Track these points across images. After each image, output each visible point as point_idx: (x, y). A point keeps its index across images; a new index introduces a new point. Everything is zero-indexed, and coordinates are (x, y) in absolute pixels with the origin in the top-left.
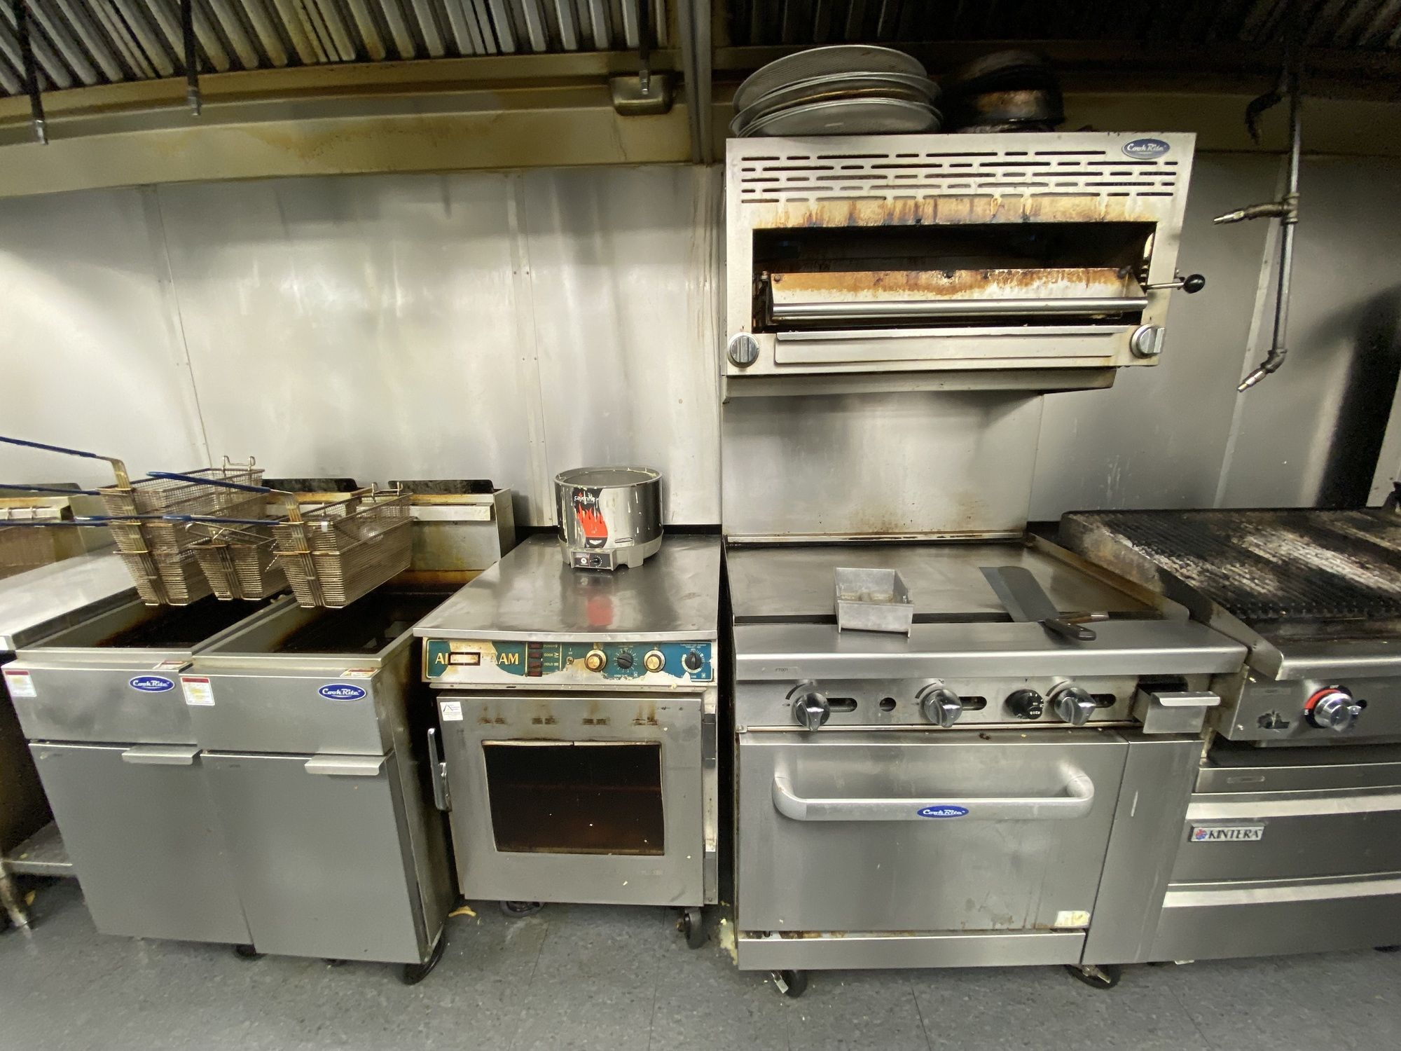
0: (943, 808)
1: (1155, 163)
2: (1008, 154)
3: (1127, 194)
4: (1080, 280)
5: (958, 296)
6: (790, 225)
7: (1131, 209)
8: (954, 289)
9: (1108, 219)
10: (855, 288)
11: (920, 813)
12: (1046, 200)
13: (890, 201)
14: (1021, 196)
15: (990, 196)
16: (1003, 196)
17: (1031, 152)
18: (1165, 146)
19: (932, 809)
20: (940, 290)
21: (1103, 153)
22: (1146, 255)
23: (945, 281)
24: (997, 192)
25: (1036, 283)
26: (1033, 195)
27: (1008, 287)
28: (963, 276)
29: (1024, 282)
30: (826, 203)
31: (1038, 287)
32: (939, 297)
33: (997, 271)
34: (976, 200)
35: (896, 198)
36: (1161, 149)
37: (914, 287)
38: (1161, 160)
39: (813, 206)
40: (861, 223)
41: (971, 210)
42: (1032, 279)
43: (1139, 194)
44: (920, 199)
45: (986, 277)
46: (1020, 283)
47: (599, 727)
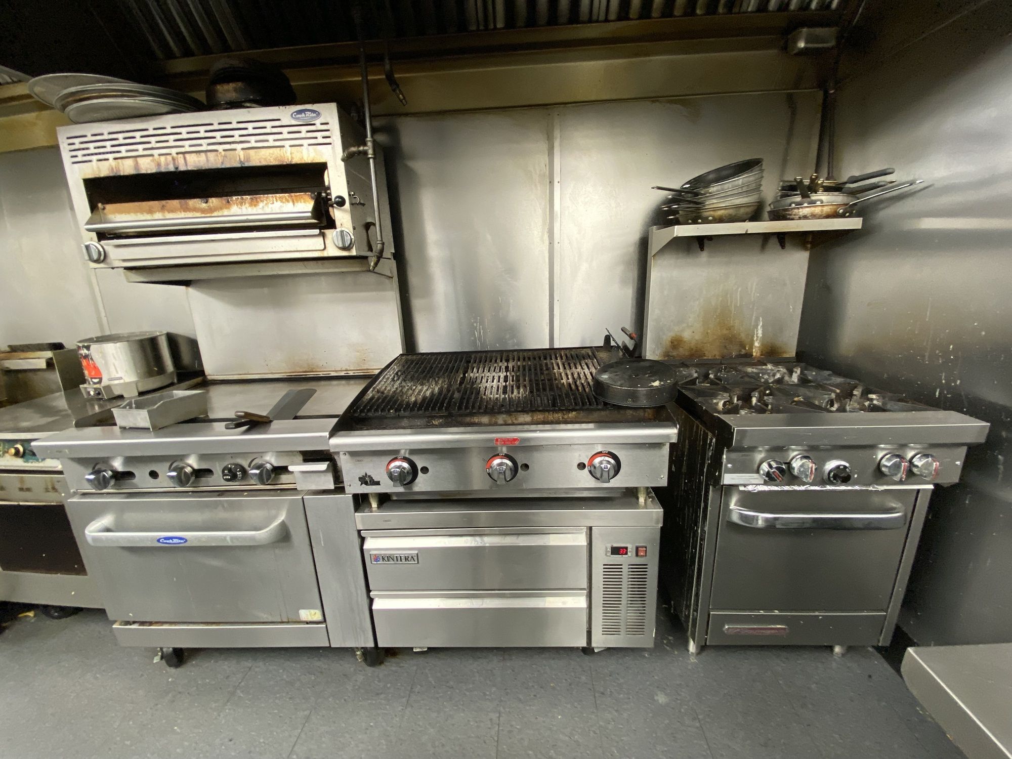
0: (172, 538)
1: (314, 124)
2: (220, 124)
3: (302, 145)
4: (288, 201)
5: (215, 214)
6: (102, 175)
7: (306, 155)
8: (211, 210)
9: (294, 162)
10: (151, 212)
11: (158, 541)
12: (252, 152)
13: (156, 156)
14: (235, 150)
15: (216, 151)
16: (224, 150)
17: (234, 122)
18: (318, 114)
19: (166, 538)
20: (203, 211)
21: (279, 120)
22: (327, 184)
23: (204, 205)
24: (220, 148)
25: (261, 205)
26: (243, 149)
27: (244, 207)
28: (214, 201)
29: (253, 204)
30: (119, 161)
31: (263, 207)
32: (203, 215)
33: (234, 198)
34: (209, 154)
35: (160, 155)
36: (315, 115)
37: (187, 209)
38: (318, 122)
39: (112, 162)
40: (143, 172)
41: (207, 160)
42: (257, 202)
43: (309, 145)
44: (175, 155)
45: (228, 202)
46: (251, 205)
47: (27, 493)
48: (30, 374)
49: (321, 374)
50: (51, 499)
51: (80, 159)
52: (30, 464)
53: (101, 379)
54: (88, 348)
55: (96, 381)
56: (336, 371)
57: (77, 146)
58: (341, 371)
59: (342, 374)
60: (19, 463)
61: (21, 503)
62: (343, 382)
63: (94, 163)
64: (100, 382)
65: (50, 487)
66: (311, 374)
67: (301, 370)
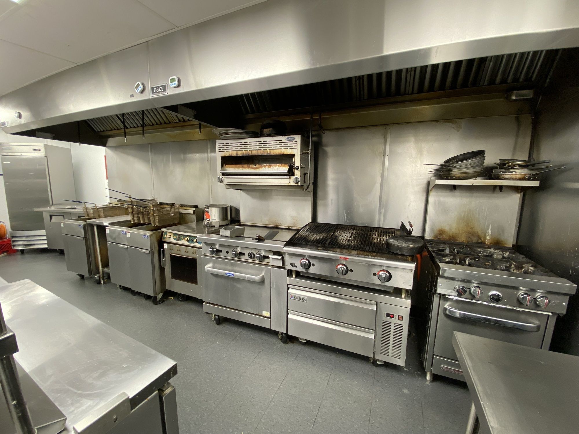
0: (230, 274)
1: (293, 142)
2: (263, 141)
3: (288, 149)
4: (280, 166)
5: (257, 170)
6: (227, 156)
7: (289, 151)
8: (256, 168)
9: (284, 154)
10: (239, 168)
11: (226, 274)
12: (272, 150)
13: (243, 151)
14: (267, 150)
15: (261, 150)
16: (263, 150)
17: (268, 141)
18: (294, 139)
19: (228, 274)
20: (254, 168)
21: (282, 140)
22: (294, 161)
23: (255, 166)
24: (262, 149)
25: (272, 167)
26: (269, 149)
27: (266, 168)
28: (258, 166)
29: (270, 167)
30: (232, 152)
31: (272, 168)
32: (254, 170)
33: (264, 165)
34: (259, 151)
35: (244, 150)
36: (293, 139)
37: (249, 168)
38: (294, 141)
39: (230, 152)
40: (239, 155)
41: (258, 153)
42: (271, 166)
43: (290, 148)
44: (249, 151)
45: (262, 166)
46: (269, 167)
47: (187, 253)
48: (187, 215)
49: (280, 227)
50: (193, 256)
51: (221, 150)
52: (190, 244)
53: (210, 219)
54: (208, 208)
55: (208, 220)
56: (285, 226)
57: (221, 146)
58: (287, 226)
59: (287, 227)
60: (187, 243)
61: (184, 256)
62: (287, 231)
63: (225, 152)
64: (209, 220)
65: (194, 252)
66: (276, 226)
67: (273, 224)
